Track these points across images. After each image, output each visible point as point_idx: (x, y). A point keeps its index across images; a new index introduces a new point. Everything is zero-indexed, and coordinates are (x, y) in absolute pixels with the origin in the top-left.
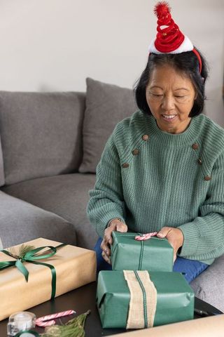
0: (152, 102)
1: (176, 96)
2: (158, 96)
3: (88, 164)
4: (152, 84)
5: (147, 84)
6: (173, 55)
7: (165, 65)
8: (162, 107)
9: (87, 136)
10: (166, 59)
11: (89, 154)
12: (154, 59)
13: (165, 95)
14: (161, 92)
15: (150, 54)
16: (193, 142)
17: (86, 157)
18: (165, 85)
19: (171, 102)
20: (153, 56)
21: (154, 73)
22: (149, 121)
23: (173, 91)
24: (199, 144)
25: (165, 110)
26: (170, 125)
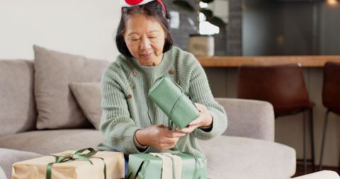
0: (132, 46)
1: (150, 38)
2: (136, 40)
3: (44, 120)
4: (129, 31)
5: (124, 32)
6: (141, 6)
7: (137, 15)
8: (141, 48)
9: (39, 96)
10: (136, 10)
11: (45, 112)
12: (127, 12)
13: (141, 39)
14: (138, 37)
15: (122, 8)
16: (169, 69)
17: (41, 114)
18: (140, 31)
19: (147, 43)
20: (125, 10)
21: (129, 22)
22: (132, 61)
23: (147, 34)
24: (173, 69)
25: (143, 50)
26: (150, 61)
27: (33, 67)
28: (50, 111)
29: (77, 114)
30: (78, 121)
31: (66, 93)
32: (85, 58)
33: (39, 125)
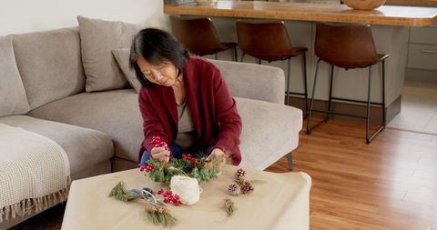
11: (92, 77)
17: (89, 79)
27: (78, 35)
28: (97, 76)
29: (120, 77)
30: (121, 83)
31: (110, 58)
32: (122, 23)
33: (88, 89)
